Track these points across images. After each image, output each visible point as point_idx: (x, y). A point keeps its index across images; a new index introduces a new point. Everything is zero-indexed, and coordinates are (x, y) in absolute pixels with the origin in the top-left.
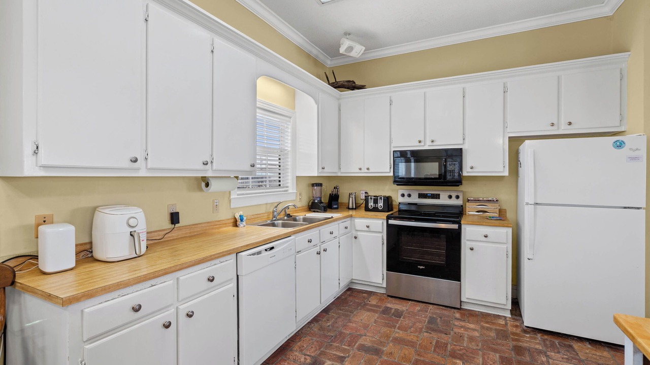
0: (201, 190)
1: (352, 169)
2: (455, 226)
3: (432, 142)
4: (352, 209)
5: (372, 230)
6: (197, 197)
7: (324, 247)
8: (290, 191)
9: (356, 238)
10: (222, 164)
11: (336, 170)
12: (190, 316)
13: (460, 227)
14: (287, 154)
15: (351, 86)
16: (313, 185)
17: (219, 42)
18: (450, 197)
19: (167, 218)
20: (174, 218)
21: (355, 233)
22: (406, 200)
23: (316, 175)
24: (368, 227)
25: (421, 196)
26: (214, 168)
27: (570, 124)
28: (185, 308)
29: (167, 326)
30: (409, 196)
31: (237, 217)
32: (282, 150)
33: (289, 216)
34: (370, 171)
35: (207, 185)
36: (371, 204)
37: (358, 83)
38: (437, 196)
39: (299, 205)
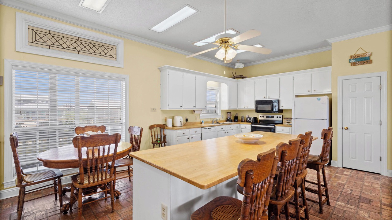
0: (192, 113)
1: (241, 107)
2: (273, 127)
3: (269, 97)
4: (243, 122)
5: (247, 128)
6: (191, 115)
7: (227, 131)
8: (219, 115)
9: (241, 131)
10: (198, 107)
11: (236, 107)
12: (192, 138)
13: (275, 127)
14: (218, 102)
15: (242, 77)
16: (228, 113)
17: (198, 76)
18: (277, 117)
19: (185, 120)
20: (187, 120)
21: (241, 130)
22: (262, 119)
23: (227, 109)
24: (245, 127)
25: (267, 117)
26: (196, 107)
27: (315, 91)
28: (191, 136)
29: (188, 138)
30: (263, 117)
31: (202, 121)
32: (216, 101)
33: (218, 123)
34: (248, 108)
35: (194, 112)
36: (248, 120)
37: (244, 76)
38: (273, 117)
39: (222, 119)
